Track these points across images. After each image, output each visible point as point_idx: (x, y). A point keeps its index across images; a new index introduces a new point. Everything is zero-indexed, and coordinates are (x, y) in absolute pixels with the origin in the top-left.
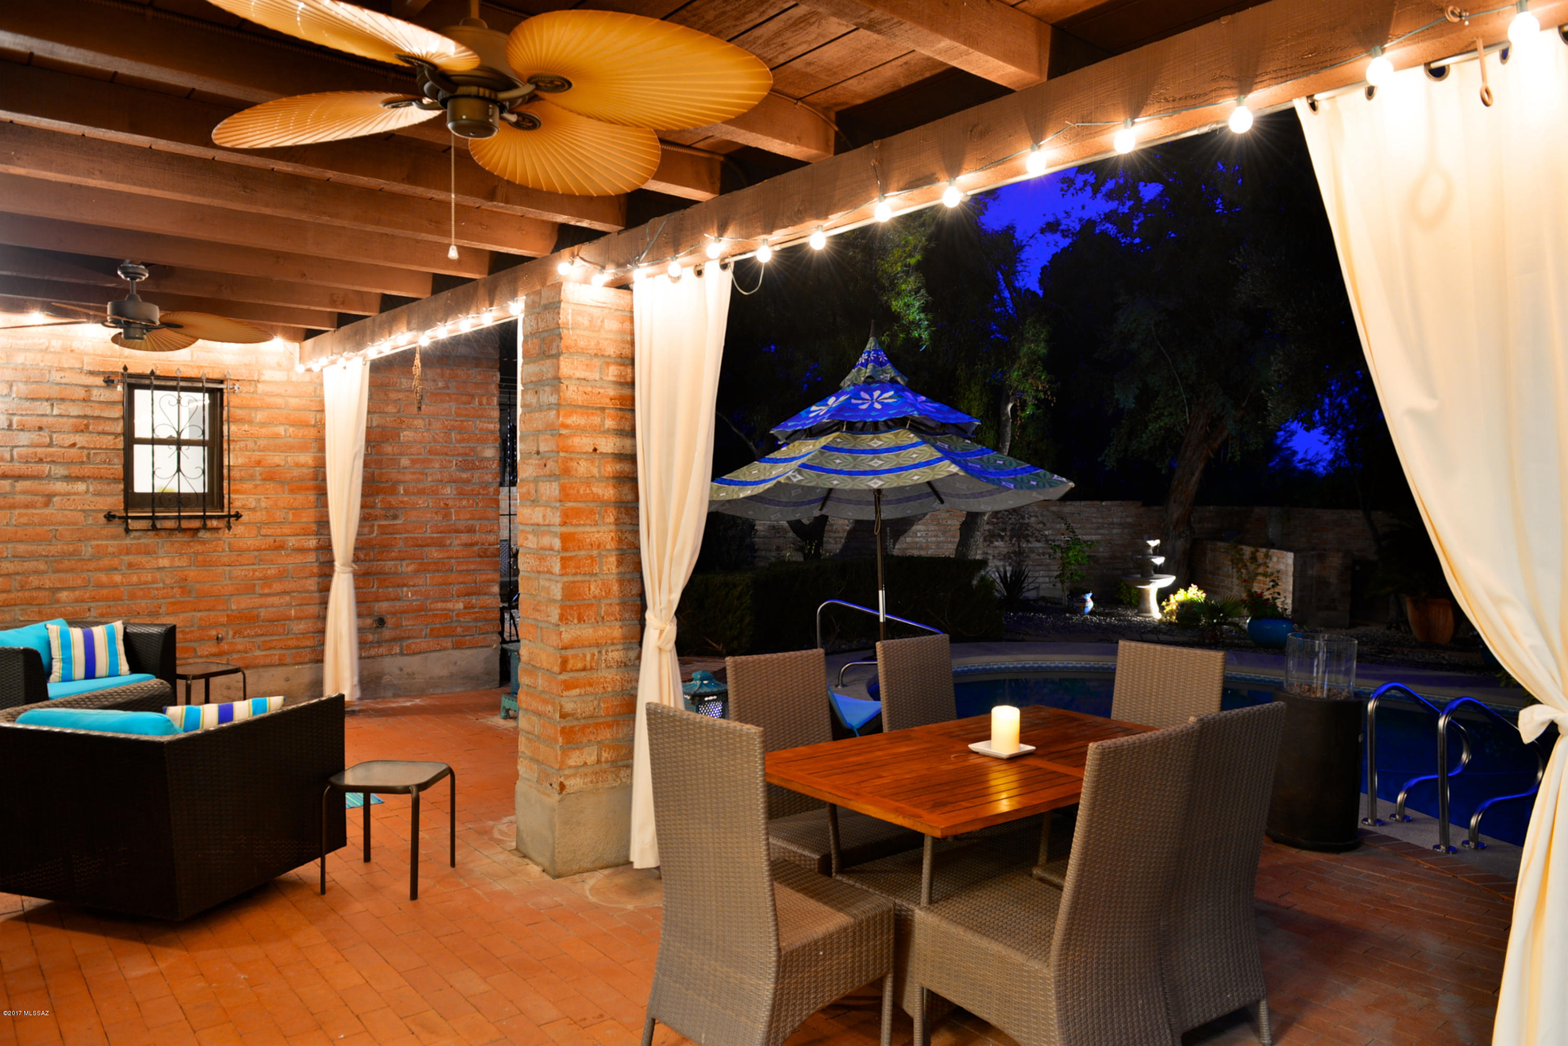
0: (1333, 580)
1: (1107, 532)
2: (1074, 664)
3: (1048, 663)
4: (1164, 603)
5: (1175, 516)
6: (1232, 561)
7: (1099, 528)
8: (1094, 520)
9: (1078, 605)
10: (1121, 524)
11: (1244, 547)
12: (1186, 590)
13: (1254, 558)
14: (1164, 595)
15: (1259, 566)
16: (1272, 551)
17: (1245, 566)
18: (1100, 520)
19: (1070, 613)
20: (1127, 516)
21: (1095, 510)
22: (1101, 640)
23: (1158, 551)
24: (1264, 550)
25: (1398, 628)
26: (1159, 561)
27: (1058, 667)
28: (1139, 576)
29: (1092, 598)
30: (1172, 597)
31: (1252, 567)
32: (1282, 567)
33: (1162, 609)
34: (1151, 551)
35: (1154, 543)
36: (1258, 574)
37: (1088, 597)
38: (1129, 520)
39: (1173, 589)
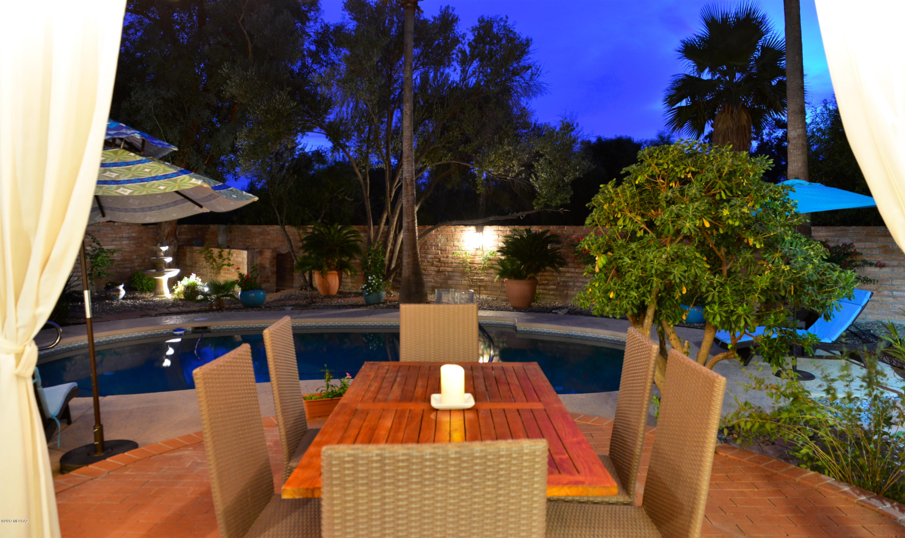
0: (267, 265)
1: (119, 243)
2: (137, 334)
3: (117, 337)
4: (174, 287)
5: (166, 231)
6: (205, 258)
7: (113, 241)
8: (109, 235)
9: (114, 293)
10: (128, 238)
11: (213, 249)
12: (189, 277)
13: (221, 256)
14: (172, 282)
15: (224, 260)
16: (233, 250)
17: (214, 260)
18: (114, 236)
19: (108, 299)
20: (132, 232)
21: (110, 229)
22: (142, 316)
23: (167, 254)
24: (228, 250)
25: (306, 289)
26: (169, 260)
27: (125, 338)
28: (154, 271)
29: (124, 288)
30: (179, 282)
31: (219, 261)
32: (240, 259)
33: (172, 291)
34: (162, 254)
35: (164, 249)
36: (223, 265)
37: (121, 287)
38: (134, 235)
39: (180, 278)
